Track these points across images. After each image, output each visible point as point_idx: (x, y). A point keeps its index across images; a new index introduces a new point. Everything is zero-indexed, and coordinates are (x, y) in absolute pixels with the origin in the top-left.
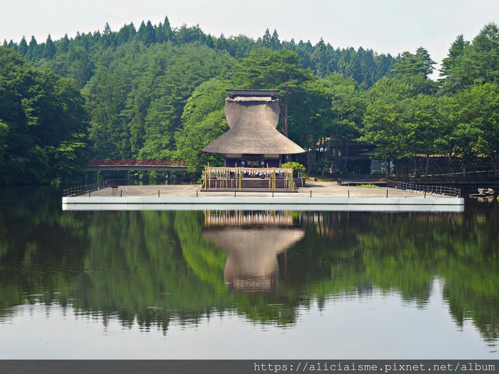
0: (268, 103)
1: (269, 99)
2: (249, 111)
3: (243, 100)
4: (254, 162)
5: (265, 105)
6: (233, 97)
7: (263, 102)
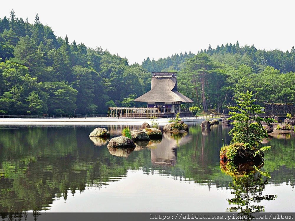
0: (170, 78)
1: (171, 76)
2: (161, 82)
3: (158, 77)
4: (160, 106)
5: (168, 79)
6: (155, 76)
7: (167, 78)
